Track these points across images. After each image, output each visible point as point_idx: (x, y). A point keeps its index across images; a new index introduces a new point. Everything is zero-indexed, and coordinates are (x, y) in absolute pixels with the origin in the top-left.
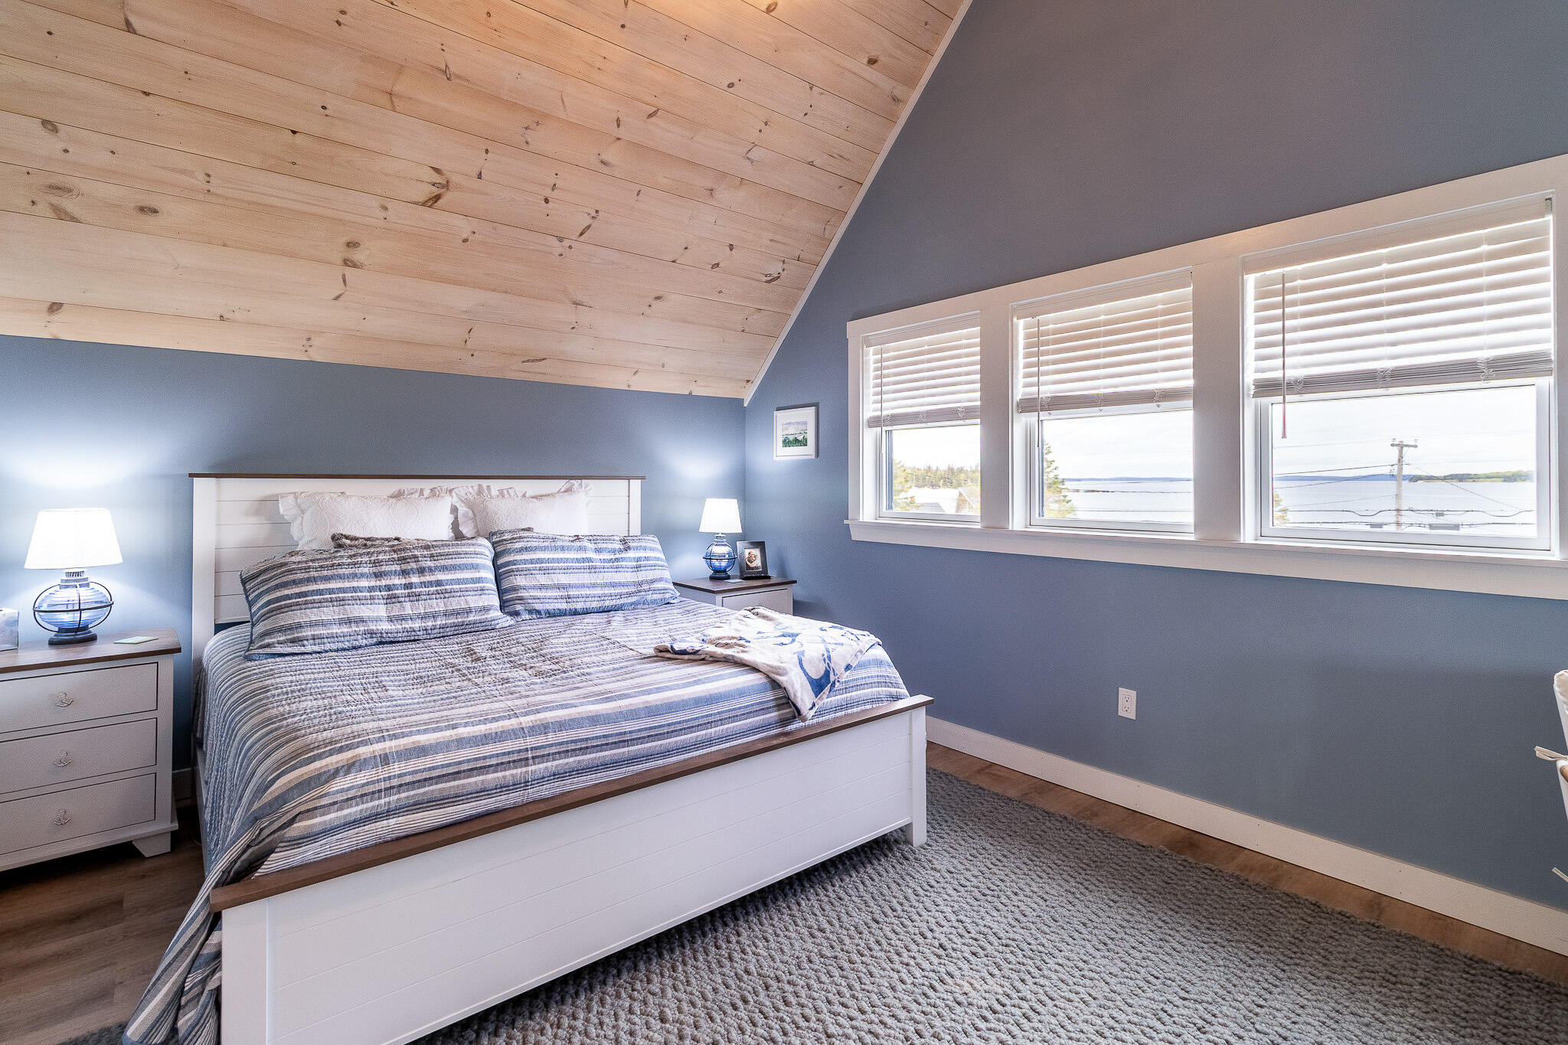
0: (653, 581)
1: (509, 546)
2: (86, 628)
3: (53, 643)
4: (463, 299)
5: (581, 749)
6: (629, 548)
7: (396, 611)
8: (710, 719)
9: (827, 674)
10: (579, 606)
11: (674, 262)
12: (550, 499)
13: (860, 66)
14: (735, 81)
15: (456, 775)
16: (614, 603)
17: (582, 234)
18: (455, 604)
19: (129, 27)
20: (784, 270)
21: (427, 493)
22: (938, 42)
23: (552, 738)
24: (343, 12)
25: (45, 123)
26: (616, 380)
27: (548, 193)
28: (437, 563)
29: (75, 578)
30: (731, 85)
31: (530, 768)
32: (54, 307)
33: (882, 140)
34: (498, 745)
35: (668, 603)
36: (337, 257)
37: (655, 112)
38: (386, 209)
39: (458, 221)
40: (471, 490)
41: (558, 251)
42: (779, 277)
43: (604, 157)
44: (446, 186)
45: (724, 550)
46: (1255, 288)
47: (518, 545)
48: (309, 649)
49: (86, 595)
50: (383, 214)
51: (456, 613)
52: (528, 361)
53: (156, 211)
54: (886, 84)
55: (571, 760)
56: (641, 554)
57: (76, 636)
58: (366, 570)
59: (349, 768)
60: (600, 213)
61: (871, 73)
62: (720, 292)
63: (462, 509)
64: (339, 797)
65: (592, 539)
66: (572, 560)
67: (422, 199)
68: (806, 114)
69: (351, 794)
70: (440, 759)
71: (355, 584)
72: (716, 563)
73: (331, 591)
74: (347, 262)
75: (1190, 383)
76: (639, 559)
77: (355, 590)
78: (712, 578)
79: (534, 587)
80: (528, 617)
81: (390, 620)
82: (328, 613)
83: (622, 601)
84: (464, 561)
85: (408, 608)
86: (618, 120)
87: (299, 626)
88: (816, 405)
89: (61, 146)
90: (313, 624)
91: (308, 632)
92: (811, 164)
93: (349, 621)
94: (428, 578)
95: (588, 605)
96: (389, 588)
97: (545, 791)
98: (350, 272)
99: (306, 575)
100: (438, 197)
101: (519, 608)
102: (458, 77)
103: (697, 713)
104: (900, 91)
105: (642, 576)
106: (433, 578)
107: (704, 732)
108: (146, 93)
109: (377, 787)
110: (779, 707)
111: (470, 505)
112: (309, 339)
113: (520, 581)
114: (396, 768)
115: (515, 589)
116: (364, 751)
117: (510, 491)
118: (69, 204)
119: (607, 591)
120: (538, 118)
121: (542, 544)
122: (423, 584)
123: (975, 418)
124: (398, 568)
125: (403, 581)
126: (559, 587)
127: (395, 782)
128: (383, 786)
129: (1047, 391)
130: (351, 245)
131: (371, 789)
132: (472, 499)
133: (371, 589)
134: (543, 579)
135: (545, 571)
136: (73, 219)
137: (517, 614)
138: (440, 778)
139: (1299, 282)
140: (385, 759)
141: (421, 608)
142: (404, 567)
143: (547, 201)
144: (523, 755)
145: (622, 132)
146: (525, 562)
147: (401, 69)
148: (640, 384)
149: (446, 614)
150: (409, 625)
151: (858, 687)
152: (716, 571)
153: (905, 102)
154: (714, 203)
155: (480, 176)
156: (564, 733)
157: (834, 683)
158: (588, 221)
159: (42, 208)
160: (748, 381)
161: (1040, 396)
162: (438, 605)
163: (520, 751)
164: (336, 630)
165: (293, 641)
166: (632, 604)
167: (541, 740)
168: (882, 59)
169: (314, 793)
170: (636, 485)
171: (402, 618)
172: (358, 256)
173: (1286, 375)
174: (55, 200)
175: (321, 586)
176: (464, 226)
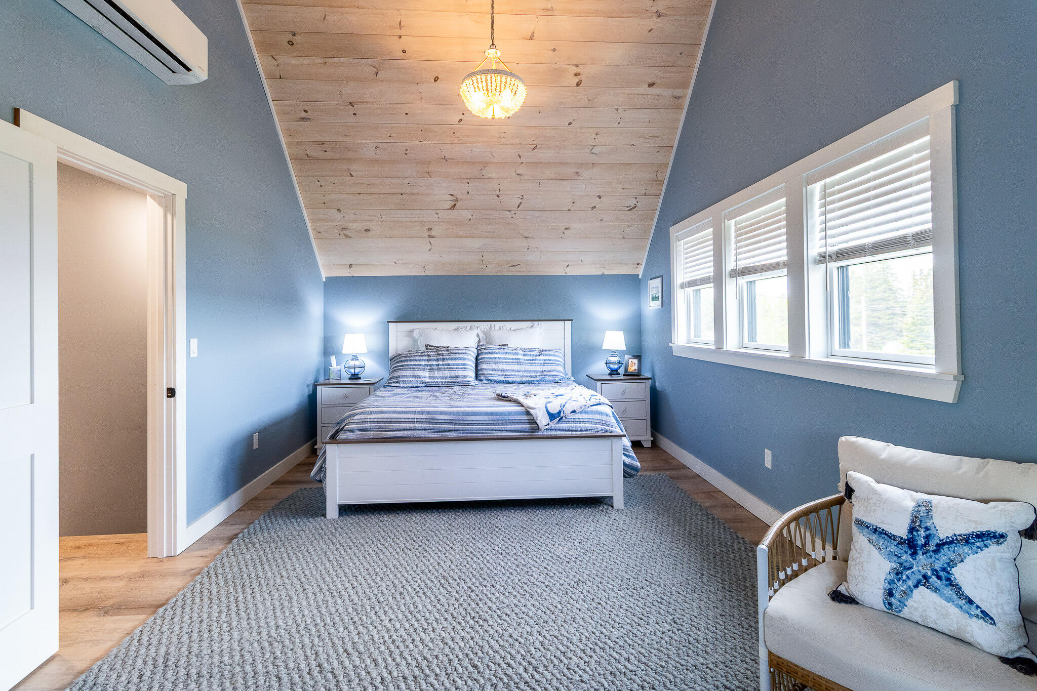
0: (550, 371)
1: (483, 351)
2: (358, 374)
3: (350, 379)
4: (476, 243)
5: (435, 422)
6: (541, 354)
7: (432, 374)
8: (493, 422)
9: (559, 412)
10: (510, 379)
11: (569, 210)
12: (520, 331)
13: (644, 89)
14: (572, 121)
15: (391, 422)
16: (527, 379)
17: (518, 207)
18: (454, 373)
19: (352, 176)
20: (637, 202)
21: (468, 328)
22: (695, 59)
23: (424, 416)
24: (406, 150)
25: (338, 210)
26: (559, 271)
27: (498, 193)
28: (450, 357)
29: (355, 358)
30: (570, 123)
31: (415, 425)
32: (351, 266)
33: (677, 121)
34: (405, 415)
35: (557, 382)
36: (426, 234)
37: (536, 147)
38: (437, 214)
39: (465, 213)
40: (487, 327)
41: (510, 217)
42: (636, 206)
43: (517, 172)
44: (457, 200)
45: (615, 359)
46: (820, 193)
47: (487, 351)
48: (402, 385)
49: (357, 363)
50: (437, 216)
51: (454, 377)
52: (512, 266)
53: (369, 230)
54: (667, 92)
55: (431, 425)
56: (547, 358)
57: (355, 377)
58: (425, 358)
59: (361, 413)
60: (524, 196)
61: (653, 90)
62: (602, 220)
63: (481, 335)
64: (357, 421)
65: (524, 349)
66: (510, 359)
67: (449, 207)
68: (619, 123)
69: (360, 421)
70: (386, 416)
71: (419, 363)
72: (612, 366)
73: (411, 365)
74: (429, 236)
75: (785, 258)
76: (545, 360)
77: (419, 365)
78: (610, 374)
79: (490, 370)
80: (486, 382)
81: (430, 377)
82: (409, 373)
83: (532, 379)
84: (460, 356)
85: (436, 374)
86: (519, 155)
87: (399, 377)
88: (661, 276)
89: (343, 216)
90: (404, 377)
91: (401, 379)
92: (633, 145)
93: (415, 377)
94: (445, 362)
95: (514, 379)
96: (431, 365)
97: (416, 434)
98: (431, 239)
99: (405, 359)
100: (455, 205)
101: (482, 378)
102: (450, 159)
103: (486, 418)
104: (678, 92)
105: (545, 368)
106: (447, 363)
107: (490, 426)
108: (360, 194)
109: (367, 420)
110: (530, 423)
111: (485, 333)
112: (424, 267)
113: (484, 366)
114: (373, 416)
115: (482, 370)
116: (367, 410)
117: (504, 327)
118: (348, 233)
119: (525, 374)
120: (485, 165)
121: (497, 351)
122: (443, 365)
123: (710, 283)
124: (436, 358)
125: (436, 363)
126: (501, 370)
127: (372, 420)
128: (368, 420)
129: (742, 264)
130: (429, 229)
131: (365, 420)
132: (486, 331)
133: (425, 365)
134: (494, 366)
135: (496, 363)
136: (350, 237)
137: (481, 380)
138: (385, 422)
139: (837, 187)
140: (371, 413)
141: (441, 374)
142: (438, 357)
143: (498, 196)
144: (413, 420)
145: (522, 160)
146: (488, 358)
147: (429, 163)
148: (571, 271)
149: (450, 377)
150: (436, 380)
151: (581, 422)
152: (612, 370)
153: (685, 97)
154: (582, 178)
155: (468, 193)
156: (429, 415)
157: (562, 417)
158: (520, 201)
159: (342, 236)
160: (638, 264)
161: (738, 267)
162: (447, 373)
163: (412, 418)
164: (410, 379)
165: (397, 382)
166: (537, 381)
167: (420, 416)
168: (658, 81)
169: (351, 418)
170: (568, 324)
171: (434, 377)
172: (433, 233)
173: (827, 250)
174: (344, 232)
175: (409, 363)
176: (468, 214)
